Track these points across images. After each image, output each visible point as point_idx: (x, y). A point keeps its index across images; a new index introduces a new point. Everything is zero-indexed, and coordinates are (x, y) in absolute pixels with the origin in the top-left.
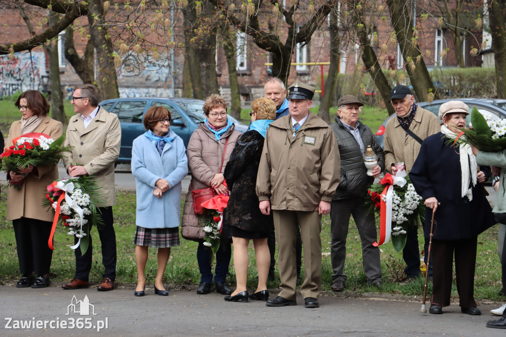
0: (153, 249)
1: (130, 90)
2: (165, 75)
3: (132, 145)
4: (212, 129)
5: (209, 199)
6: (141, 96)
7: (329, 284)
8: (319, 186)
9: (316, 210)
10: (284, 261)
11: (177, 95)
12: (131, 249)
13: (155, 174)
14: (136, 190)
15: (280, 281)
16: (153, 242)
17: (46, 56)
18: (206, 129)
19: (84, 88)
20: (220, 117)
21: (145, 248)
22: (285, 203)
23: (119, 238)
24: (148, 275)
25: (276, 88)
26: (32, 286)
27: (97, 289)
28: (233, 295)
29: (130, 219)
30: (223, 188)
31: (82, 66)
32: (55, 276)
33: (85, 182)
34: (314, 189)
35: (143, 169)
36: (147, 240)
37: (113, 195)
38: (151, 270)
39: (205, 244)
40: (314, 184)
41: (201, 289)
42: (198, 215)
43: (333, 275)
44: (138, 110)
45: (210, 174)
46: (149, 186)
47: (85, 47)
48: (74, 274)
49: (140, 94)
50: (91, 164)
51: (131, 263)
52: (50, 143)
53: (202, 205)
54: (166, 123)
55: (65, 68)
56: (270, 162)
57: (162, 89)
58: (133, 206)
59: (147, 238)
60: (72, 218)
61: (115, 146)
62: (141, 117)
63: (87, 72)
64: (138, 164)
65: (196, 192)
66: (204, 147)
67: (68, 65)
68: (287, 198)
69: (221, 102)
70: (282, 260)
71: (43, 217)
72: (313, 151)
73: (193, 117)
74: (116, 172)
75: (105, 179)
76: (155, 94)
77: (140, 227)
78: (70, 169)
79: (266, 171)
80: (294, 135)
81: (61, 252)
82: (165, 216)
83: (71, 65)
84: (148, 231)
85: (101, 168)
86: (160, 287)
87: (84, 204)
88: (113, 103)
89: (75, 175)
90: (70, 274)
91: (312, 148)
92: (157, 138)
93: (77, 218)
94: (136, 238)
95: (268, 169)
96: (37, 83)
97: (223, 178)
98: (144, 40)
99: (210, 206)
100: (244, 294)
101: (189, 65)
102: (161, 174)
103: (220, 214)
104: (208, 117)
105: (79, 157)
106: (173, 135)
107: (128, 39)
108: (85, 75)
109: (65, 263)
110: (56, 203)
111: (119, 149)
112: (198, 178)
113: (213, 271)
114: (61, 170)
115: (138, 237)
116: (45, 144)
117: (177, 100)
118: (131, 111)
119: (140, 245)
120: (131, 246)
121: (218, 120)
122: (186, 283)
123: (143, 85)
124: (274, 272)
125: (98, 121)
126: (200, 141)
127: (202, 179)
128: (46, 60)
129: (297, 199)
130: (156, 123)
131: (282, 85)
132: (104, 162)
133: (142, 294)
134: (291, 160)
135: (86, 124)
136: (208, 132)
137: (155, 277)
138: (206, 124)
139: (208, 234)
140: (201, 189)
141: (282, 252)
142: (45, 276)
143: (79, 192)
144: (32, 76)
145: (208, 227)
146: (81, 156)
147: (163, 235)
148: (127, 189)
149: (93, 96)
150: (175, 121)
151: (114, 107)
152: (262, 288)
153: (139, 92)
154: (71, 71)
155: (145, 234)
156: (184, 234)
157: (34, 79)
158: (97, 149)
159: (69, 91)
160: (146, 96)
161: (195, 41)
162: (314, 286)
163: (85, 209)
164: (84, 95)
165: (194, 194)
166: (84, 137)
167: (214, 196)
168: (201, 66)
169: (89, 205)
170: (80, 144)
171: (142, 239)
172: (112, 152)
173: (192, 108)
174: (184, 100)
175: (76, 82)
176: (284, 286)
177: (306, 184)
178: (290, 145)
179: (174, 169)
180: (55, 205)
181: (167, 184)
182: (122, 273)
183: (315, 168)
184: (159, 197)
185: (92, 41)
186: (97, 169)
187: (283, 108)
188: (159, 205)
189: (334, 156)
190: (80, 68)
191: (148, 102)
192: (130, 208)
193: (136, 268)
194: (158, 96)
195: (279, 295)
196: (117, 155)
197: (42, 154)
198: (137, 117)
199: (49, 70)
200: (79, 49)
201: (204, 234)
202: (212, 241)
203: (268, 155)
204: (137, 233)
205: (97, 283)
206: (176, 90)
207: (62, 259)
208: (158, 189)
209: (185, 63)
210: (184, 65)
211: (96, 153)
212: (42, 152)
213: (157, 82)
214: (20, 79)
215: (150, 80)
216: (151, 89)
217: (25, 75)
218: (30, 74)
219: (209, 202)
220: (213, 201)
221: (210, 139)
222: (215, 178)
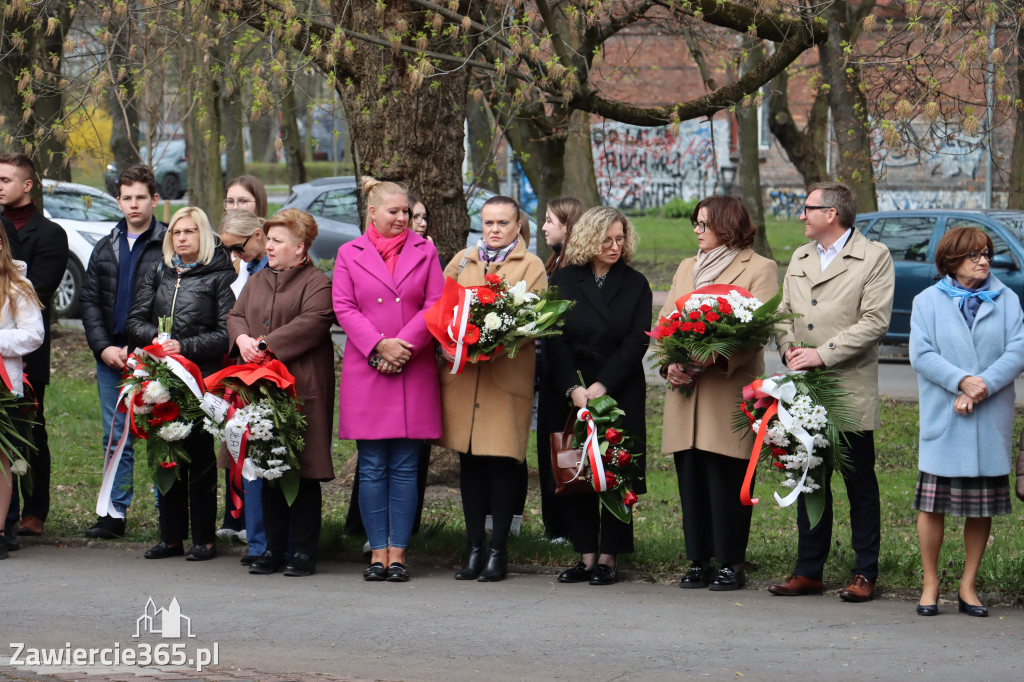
2: (971, 164)
6: (922, 208)
11: (997, 204)
12: (905, 519)
13: (959, 367)
14: (918, 398)
16: (955, 506)
17: (731, 127)
19: (828, 189)
21: (937, 518)
23: (885, 493)
24: (944, 573)
26: (711, 586)
27: (842, 597)
29: (901, 457)
31: (802, 148)
32: (755, 568)
33: (818, 381)
35: (933, 356)
36: (942, 501)
37: (874, 408)
38: (951, 563)
44: (915, 235)
46: (946, 390)
47: (810, 108)
48: (793, 566)
49: (919, 202)
50: (831, 345)
51: (907, 547)
52: (754, 308)
54: (984, 260)
55: (767, 151)
57: (965, 192)
58: (907, 430)
59: (940, 496)
60: (791, 453)
61: (881, 309)
62: (923, 250)
63: (812, 159)
64: (922, 345)
67: (773, 146)
71: (731, 449)
74: (882, 362)
75: (859, 374)
76: (950, 203)
77: (927, 475)
78: (789, 354)
81: (764, 521)
82: (979, 451)
83: (779, 145)
84: (943, 482)
85: (851, 352)
86: (971, 599)
87: (816, 426)
88: (868, 221)
89: (800, 366)
90: (785, 566)
92: (964, 293)
93: (800, 454)
94: (919, 496)
96: (711, 181)
98: (939, 93)
102: (970, 366)
105: (807, 329)
106: (997, 286)
107: (906, 90)
108: (809, 165)
109: (773, 543)
110: (759, 421)
111: (890, 315)
114: (770, 355)
115: (923, 494)
116: (744, 308)
117: (999, 214)
118: (903, 237)
119: (927, 510)
120: (905, 513)
123: (925, 184)
125: (848, 257)
128: (732, 137)
130: (960, 261)
132: (857, 342)
133: (934, 611)
135: (824, 261)
137: (958, 578)
143: (805, 402)
144: (703, 168)
146: (811, 327)
147: (974, 492)
148: (895, 396)
150: (999, 258)
151: (868, 228)
153: (917, 198)
154: (779, 156)
155: (937, 488)
156: (1021, 490)
157: (706, 173)
158: (846, 313)
159: (774, 197)
160: (931, 207)
163: (817, 435)
164: (828, 203)
166: (818, 290)
169: (826, 428)
170: (811, 302)
171: (931, 498)
172: (874, 321)
174: (1016, 215)
175: (787, 179)
179: (999, 355)
180: (756, 426)
181: (983, 385)
182: (890, 566)
184: (966, 414)
185: (825, 99)
186: (843, 355)
188: (968, 430)
190: (798, 151)
191: (939, 219)
192: (900, 435)
193: (920, 557)
194: (957, 206)
196: (884, 328)
197: (739, 330)
198: (915, 250)
199: (737, 154)
200: (798, 114)
204: (921, 486)
205: (840, 585)
206: (995, 194)
207: (767, 534)
208: (964, 396)
209: (1016, 137)
210: (1015, 142)
211: (842, 322)
212: (738, 326)
213: (958, 178)
214: (679, 175)
215: (941, 174)
216: (941, 193)
217: (688, 167)
218: (699, 165)
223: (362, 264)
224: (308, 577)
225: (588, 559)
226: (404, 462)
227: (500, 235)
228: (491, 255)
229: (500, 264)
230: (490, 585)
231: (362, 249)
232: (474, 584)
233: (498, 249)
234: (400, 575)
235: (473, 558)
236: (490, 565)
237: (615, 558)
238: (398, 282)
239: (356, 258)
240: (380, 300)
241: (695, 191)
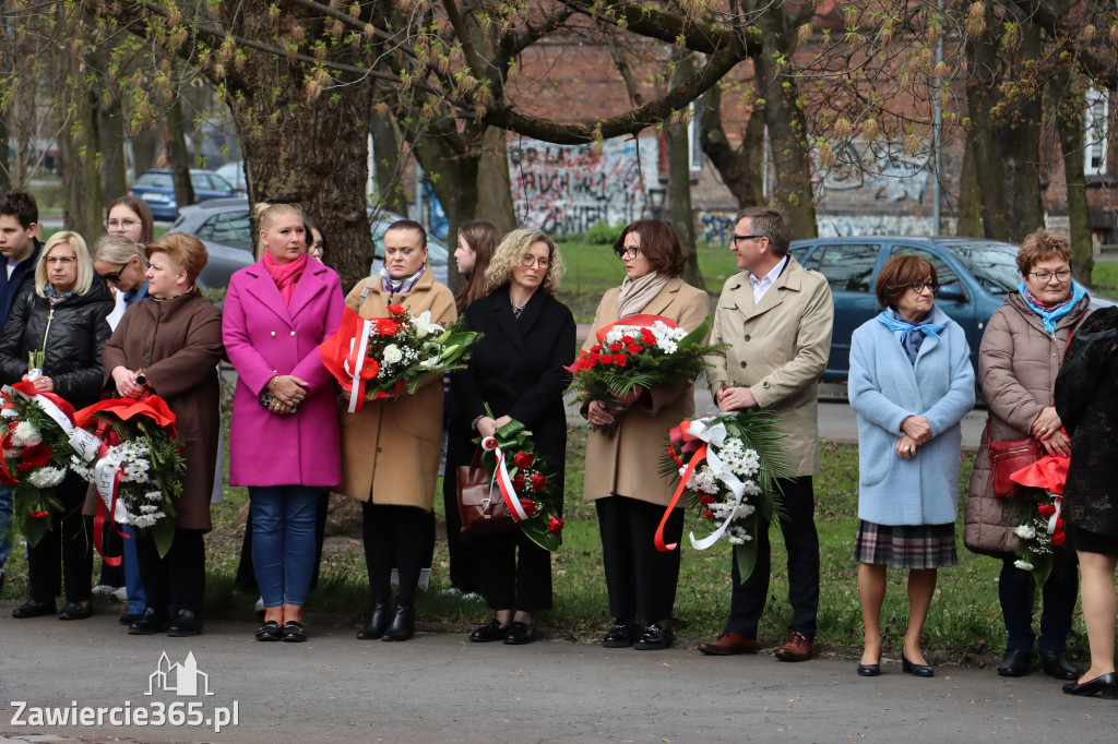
0: (898, 573)
1: (840, 221)
2: (918, 187)
3: (849, 342)
4: (1036, 306)
5: (1029, 463)
6: (865, 234)
11: (945, 230)
12: (846, 572)
13: (901, 406)
14: (857, 440)
16: (897, 557)
17: (660, 146)
18: (1022, 307)
19: (758, 216)
20: (1054, 281)
21: (879, 570)
23: (825, 543)
24: (887, 629)
26: (636, 645)
28: (1082, 681)
29: (842, 505)
30: (1061, 439)
31: (736, 169)
32: (684, 625)
35: (874, 394)
36: (883, 551)
37: (814, 451)
38: (894, 619)
39: (1019, 564)
41: (1007, 665)
42: (1002, 499)
44: (858, 264)
45: (1030, 407)
46: (887, 431)
47: (745, 125)
48: (724, 623)
49: (862, 228)
50: (765, 384)
51: (848, 602)
52: (679, 339)
53: (1013, 476)
54: (927, 291)
55: (699, 173)
57: (912, 218)
58: (848, 475)
59: (881, 546)
60: (720, 501)
61: (819, 345)
62: (866, 280)
63: (747, 181)
64: (861, 383)
65: (997, 447)
66: (1018, 348)
67: (706, 167)
69: (1057, 247)
71: (656, 496)
73: (984, 280)
74: (822, 401)
75: (796, 415)
76: (896, 229)
77: (868, 523)
78: (721, 393)
81: (693, 573)
82: (922, 497)
83: (712, 166)
84: (884, 531)
85: (787, 391)
86: (915, 658)
87: (746, 472)
88: (807, 248)
89: (731, 407)
90: (716, 623)
92: (906, 326)
93: (730, 502)
94: (859, 547)
96: (639, 204)
98: (881, 110)
99: (1031, 481)
100: (1108, 680)
101: (978, 165)
102: (913, 405)
103: (1053, 499)
104: (1028, 279)
105: (740, 367)
106: (941, 319)
107: (846, 107)
108: (744, 188)
109: (703, 598)
110: (686, 466)
111: (828, 351)
112: (1004, 415)
113: (1036, 625)
114: (700, 395)
115: (863, 544)
116: (668, 339)
117: (948, 241)
118: (844, 266)
119: (867, 561)
120: (846, 565)
121: (1049, 288)
122: (972, 650)
123: (869, 209)
125: (783, 288)
126: (1008, 335)
127: (1013, 418)
128: (661, 156)
130: (902, 292)
132: (793, 380)
133: (875, 671)
135: (759, 293)
136: (1026, 312)
137: (902, 635)
138: (1023, 295)
139: (1024, 542)
140: (1010, 440)
142: (663, 624)
143: (735, 445)
144: (630, 190)
145: (1026, 527)
146: (744, 364)
147: (918, 542)
148: (836, 438)
149: (779, 231)
150: (944, 289)
151: (807, 256)
153: (860, 224)
154: (712, 177)
155: (878, 538)
156: (969, 540)
157: (633, 196)
158: (781, 349)
159: (706, 222)
160: (875, 234)
161: (1001, 111)
163: (748, 482)
164: (760, 231)
165: (993, 451)
166: (750, 325)
167: (1039, 458)
168: (1005, 166)
169: (758, 474)
170: (743, 337)
171: (871, 548)
172: (811, 358)
173: (984, 259)
174: (965, 243)
175: (721, 202)
179: (943, 393)
180: (683, 471)
181: (927, 426)
182: (830, 622)
184: (908, 457)
185: (760, 115)
186: (778, 395)
188: (910, 474)
190: (732, 173)
191: (883, 246)
192: (842, 481)
193: (861, 613)
194: (903, 233)
196: (823, 365)
197: (662, 362)
198: (857, 280)
199: (666, 175)
200: (733, 132)
201: (1016, 541)
202: (1034, 559)
204: (861, 535)
205: (775, 643)
206: (943, 220)
207: (697, 588)
208: (906, 438)
209: (966, 158)
210: (964, 164)
211: (778, 359)
212: (662, 358)
213: (903, 203)
214: (603, 198)
215: (885, 197)
216: (886, 218)
217: (613, 189)
218: (625, 187)
219: (1028, 470)
220: (1038, 468)
221: (1031, 330)
222: (1044, 416)
223: (256, 294)
224: (194, 638)
225: (503, 616)
226: (299, 513)
227: (402, 264)
228: (396, 285)
229: (405, 295)
230: (395, 645)
231: (256, 277)
232: (378, 644)
233: (401, 279)
234: (297, 635)
235: (376, 615)
236: (396, 623)
237: (532, 615)
238: (293, 316)
239: (250, 287)
240: (273, 333)
241: (622, 215)
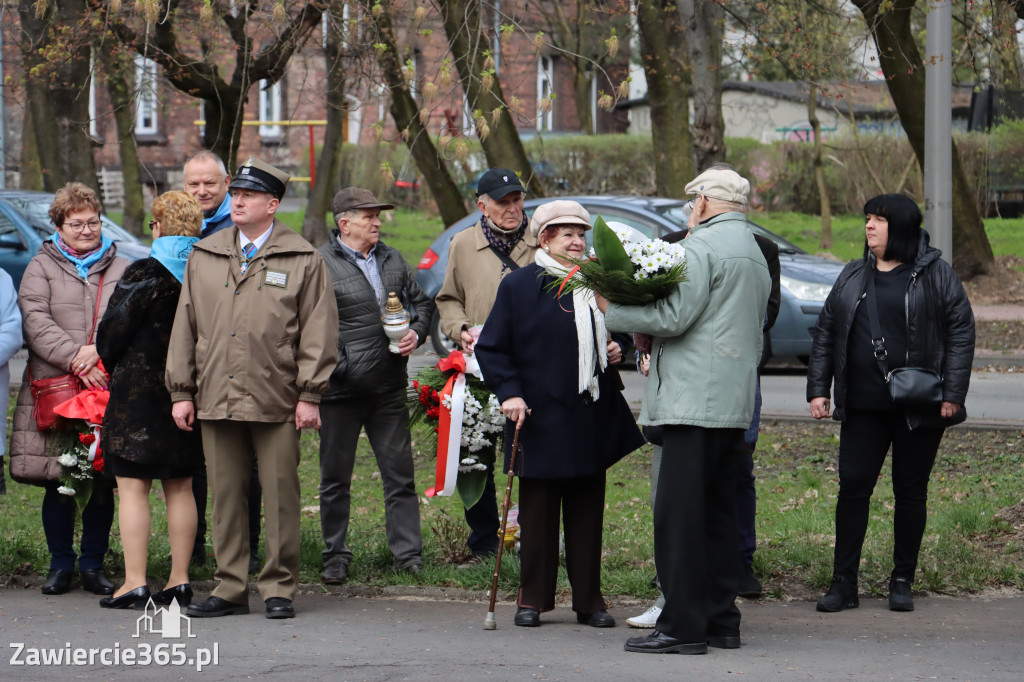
4: (69, 254)
5: (68, 398)
7: (316, 570)
8: (294, 370)
9: (290, 419)
10: (224, 524)
15: (216, 566)
18: (56, 255)
20: (87, 231)
22: (224, 405)
25: (209, 173)
28: (117, 595)
30: (98, 374)
34: (285, 377)
39: (62, 490)
40: (285, 367)
41: (50, 584)
42: (44, 432)
43: (325, 551)
45: (68, 346)
53: (56, 410)
56: (195, 322)
66: (55, 292)
68: (230, 396)
69: (88, 200)
70: (219, 523)
72: (282, 300)
79: (188, 340)
80: (244, 268)
91: (281, 294)
95: (190, 336)
97: (97, 356)
99: (73, 413)
100: (140, 592)
101: (35, 122)
103: (93, 429)
104: (61, 230)
112: (45, 355)
121: (82, 237)
122: (19, 571)
124: (204, 548)
126: (45, 280)
127: (53, 358)
129: (250, 397)
131: (221, 167)
134: (238, 319)
136: (61, 260)
138: (58, 244)
139: (67, 470)
140: (51, 377)
141: (221, 505)
145: (68, 455)
152: (178, 579)
156: (15, 471)
161: (41, 72)
162: (286, 574)
167: (78, 393)
168: (59, 124)
174: (24, 195)
176: (224, 575)
177: (268, 368)
178: (235, 288)
183: (287, 335)
187: (222, 212)
189: (325, 311)
195: (214, 593)
201: (59, 469)
202: (77, 484)
203: (190, 308)
209: (26, 118)
210: (25, 122)
219: (69, 404)
220: (79, 400)
221: (66, 275)
222: (81, 353)
